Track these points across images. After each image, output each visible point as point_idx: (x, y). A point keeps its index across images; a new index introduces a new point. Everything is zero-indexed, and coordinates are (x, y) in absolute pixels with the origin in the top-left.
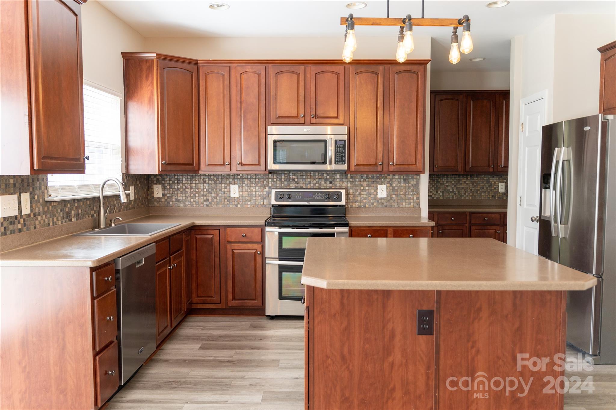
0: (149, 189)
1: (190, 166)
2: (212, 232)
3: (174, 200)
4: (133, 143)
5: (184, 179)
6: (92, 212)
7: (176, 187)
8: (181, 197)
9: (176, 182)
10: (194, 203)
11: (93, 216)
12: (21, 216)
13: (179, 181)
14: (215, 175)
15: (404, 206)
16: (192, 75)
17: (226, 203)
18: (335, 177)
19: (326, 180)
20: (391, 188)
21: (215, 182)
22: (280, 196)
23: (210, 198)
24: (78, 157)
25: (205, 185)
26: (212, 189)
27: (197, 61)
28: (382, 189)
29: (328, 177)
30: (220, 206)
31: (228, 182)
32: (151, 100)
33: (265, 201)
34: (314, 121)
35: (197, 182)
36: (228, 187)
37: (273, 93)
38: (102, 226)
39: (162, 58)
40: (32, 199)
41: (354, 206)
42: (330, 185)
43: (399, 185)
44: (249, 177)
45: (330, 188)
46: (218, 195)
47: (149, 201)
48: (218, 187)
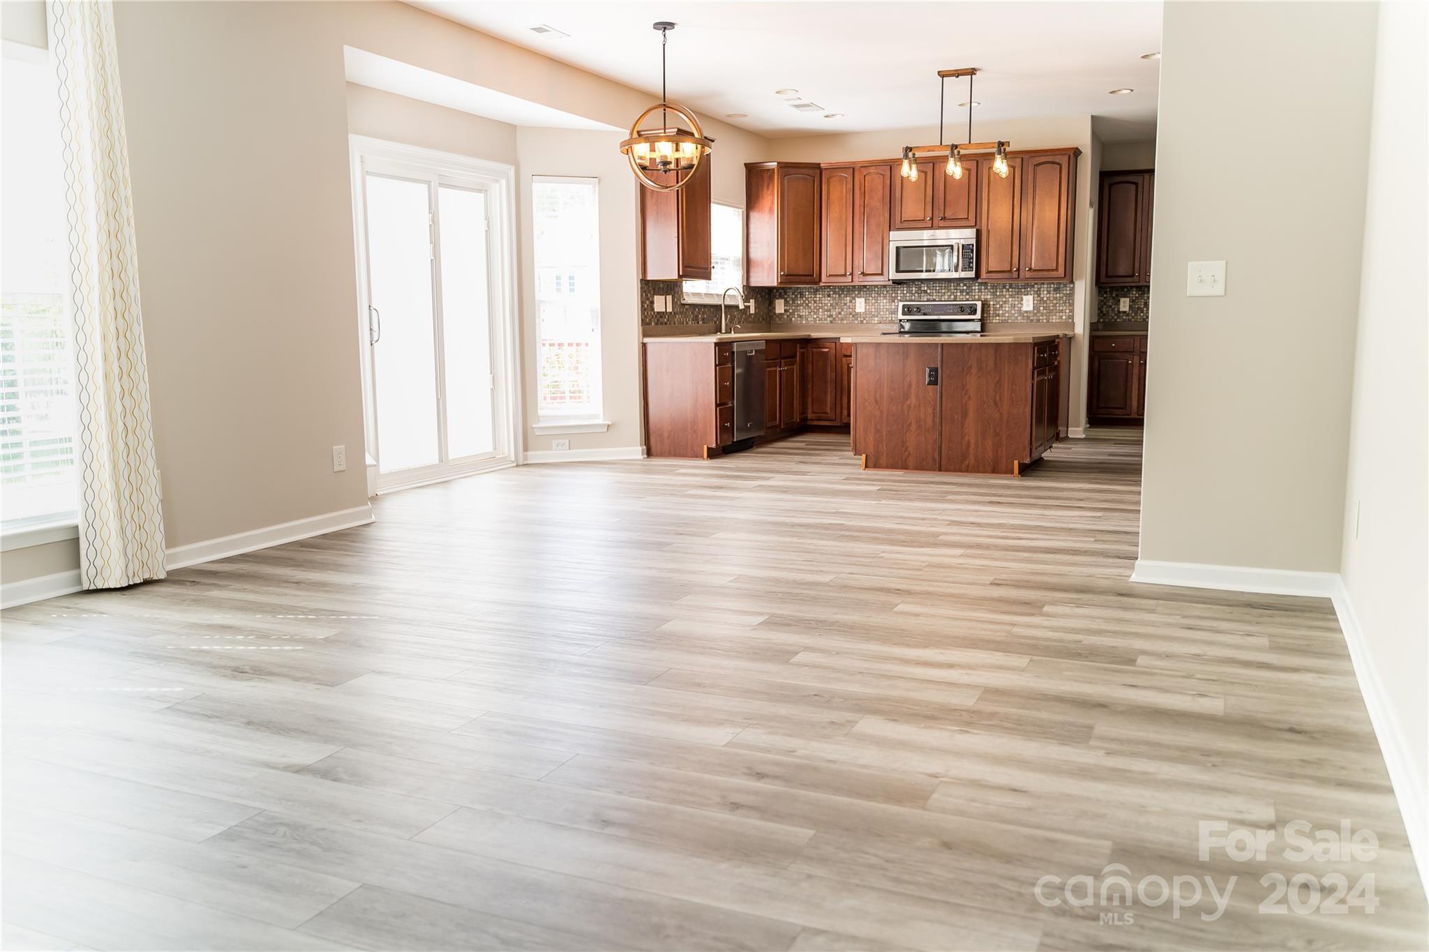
0: (771, 304)
1: (811, 278)
2: (828, 345)
3: (796, 316)
4: (753, 255)
5: (807, 293)
6: (715, 319)
7: (799, 302)
8: (804, 312)
9: (799, 296)
10: (818, 319)
11: (715, 322)
12: (667, 313)
13: (802, 295)
14: (840, 287)
15: (1054, 321)
16: (814, 180)
17: (851, 319)
18: (973, 288)
19: (962, 291)
20: (1039, 299)
21: (840, 295)
22: (908, 310)
23: (834, 313)
24: (706, 267)
25: (829, 298)
26: (837, 304)
27: (820, 164)
28: (1028, 301)
29: (965, 288)
30: (845, 322)
31: (854, 295)
32: (771, 210)
33: (893, 316)
34: (942, 223)
35: (821, 296)
36: (854, 301)
37: (898, 195)
38: (723, 331)
39: (784, 166)
40: (673, 300)
41: (994, 321)
42: (967, 297)
43: (1048, 295)
44: (876, 289)
45: (967, 300)
46: (842, 310)
47: (771, 317)
48: (843, 301)
